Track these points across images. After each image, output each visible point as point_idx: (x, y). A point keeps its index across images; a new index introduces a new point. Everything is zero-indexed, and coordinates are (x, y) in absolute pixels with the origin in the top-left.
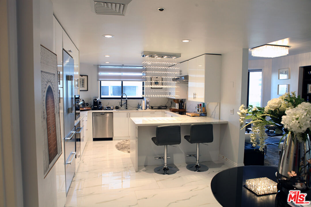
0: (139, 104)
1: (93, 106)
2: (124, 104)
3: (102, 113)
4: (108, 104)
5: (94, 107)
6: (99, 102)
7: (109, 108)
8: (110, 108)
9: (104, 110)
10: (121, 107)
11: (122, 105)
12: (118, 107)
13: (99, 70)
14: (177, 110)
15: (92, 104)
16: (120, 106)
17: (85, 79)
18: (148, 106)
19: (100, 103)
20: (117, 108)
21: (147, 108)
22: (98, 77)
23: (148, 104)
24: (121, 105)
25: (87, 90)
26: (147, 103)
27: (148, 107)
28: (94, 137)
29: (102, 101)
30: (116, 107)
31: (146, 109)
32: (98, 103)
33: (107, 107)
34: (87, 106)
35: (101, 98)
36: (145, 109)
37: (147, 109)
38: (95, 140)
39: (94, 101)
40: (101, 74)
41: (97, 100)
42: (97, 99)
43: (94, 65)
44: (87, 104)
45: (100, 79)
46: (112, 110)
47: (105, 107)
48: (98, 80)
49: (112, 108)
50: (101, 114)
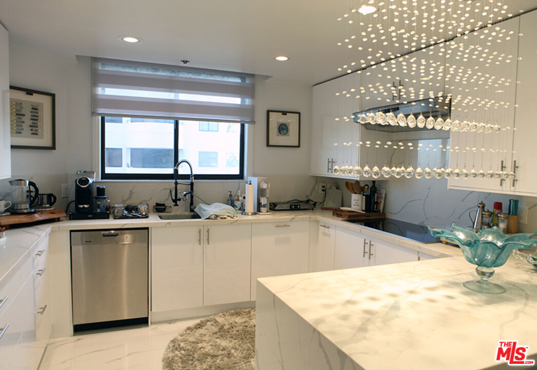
0: (231, 195)
1: (73, 205)
2: (185, 195)
3: (107, 232)
4: (130, 197)
5: (77, 208)
6: (98, 188)
7: (132, 211)
8: (136, 209)
9: (115, 218)
10: (176, 205)
11: (180, 200)
12: (164, 205)
13: (97, 79)
14: (363, 215)
15: (72, 196)
16: (170, 203)
17: (42, 104)
18: (264, 201)
19: (101, 192)
20: (160, 209)
21: (262, 209)
22: (95, 102)
23: (263, 195)
24: (176, 201)
25: (53, 147)
26: (261, 192)
27: (264, 206)
28: (76, 323)
29: (107, 184)
30: (158, 205)
31: (256, 211)
32: (95, 193)
33: (127, 209)
34: (51, 204)
35: (105, 176)
36: (254, 214)
37: (259, 210)
38: (79, 329)
39: (77, 185)
40: (107, 93)
41: (91, 181)
42: (88, 181)
43: (78, 57)
44: (51, 199)
45: (101, 111)
46: (147, 217)
47: (119, 206)
48: (94, 113)
49: (143, 208)
50: (104, 235)
